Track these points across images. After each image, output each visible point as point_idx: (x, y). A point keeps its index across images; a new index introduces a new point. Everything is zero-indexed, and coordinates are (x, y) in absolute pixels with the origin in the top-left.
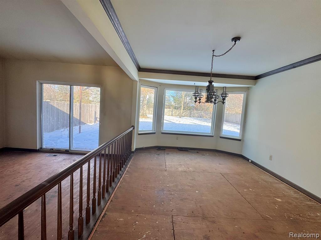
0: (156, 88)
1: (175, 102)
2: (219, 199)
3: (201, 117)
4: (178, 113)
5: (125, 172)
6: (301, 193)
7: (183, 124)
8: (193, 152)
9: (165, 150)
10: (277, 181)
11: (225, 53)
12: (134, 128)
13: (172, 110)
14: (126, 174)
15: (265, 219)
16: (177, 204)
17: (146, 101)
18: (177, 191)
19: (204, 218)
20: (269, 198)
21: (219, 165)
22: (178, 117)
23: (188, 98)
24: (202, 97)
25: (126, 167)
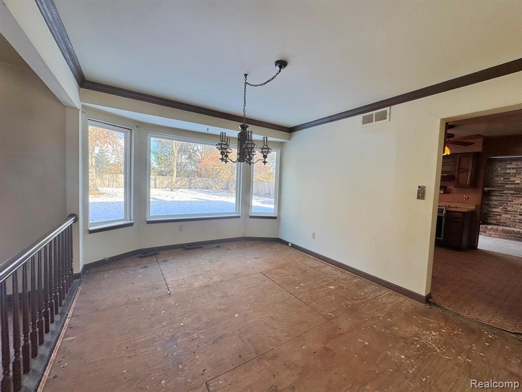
0: (126, 130)
1: (159, 164)
2: (272, 315)
3: (207, 188)
4: (166, 182)
5: (64, 331)
6: (346, 272)
7: (179, 202)
8: (211, 248)
9: (156, 254)
10: (323, 264)
11: (265, 83)
12: (76, 220)
13: (156, 178)
14: (68, 336)
15: (329, 319)
16: (210, 354)
17: (94, 160)
18: (202, 330)
19: (260, 356)
20: (323, 289)
21: (255, 260)
22: (167, 189)
23: (183, 157)
24: (229, 153)
25: (62, 317)
